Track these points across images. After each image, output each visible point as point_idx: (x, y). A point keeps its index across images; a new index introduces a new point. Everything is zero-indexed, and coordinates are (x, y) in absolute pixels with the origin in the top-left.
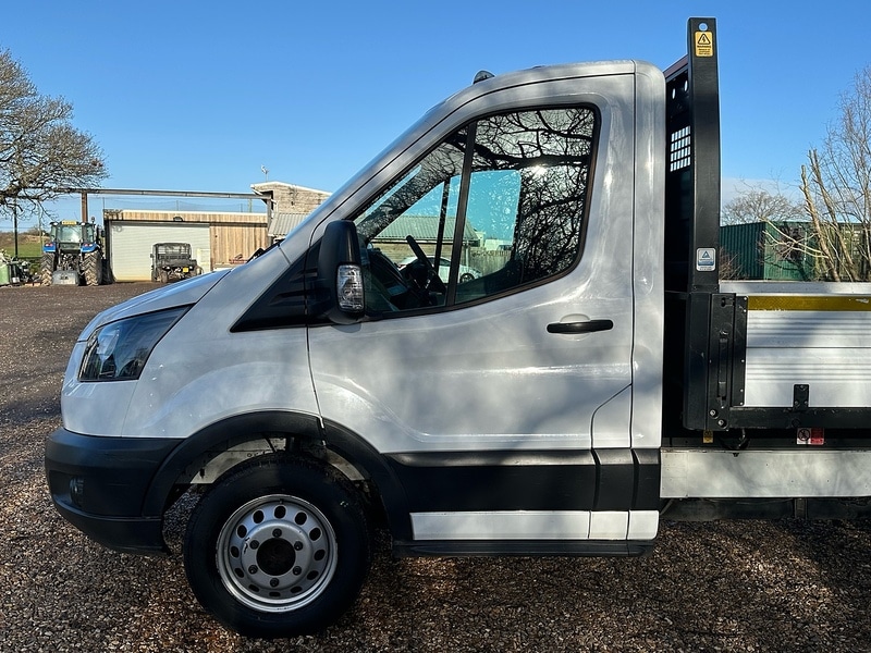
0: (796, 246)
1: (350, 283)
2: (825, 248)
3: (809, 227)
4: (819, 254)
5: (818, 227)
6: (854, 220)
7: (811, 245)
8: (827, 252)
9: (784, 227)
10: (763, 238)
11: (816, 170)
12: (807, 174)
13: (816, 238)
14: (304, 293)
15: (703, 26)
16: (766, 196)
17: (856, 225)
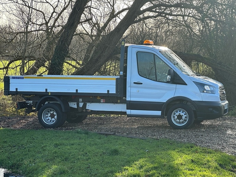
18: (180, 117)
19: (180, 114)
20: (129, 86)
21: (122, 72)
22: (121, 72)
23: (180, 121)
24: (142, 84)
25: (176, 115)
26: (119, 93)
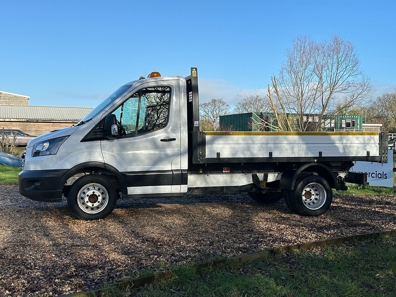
0: (266, 125)
1: (114, 129)
2: (280, 126)
3: (273, 115)
4: (278, 129)
5: (277, 115)
6: (294, 112)
7: (273, 124)
8: (282, 128)
9: (261, 115)
10: (251, 121)
11: (275, 86)
12: (271, 88)
13: (276, 121)
14: (100, 132)
15: (194, 70)
16: (259, 98)
17: (295, 114)
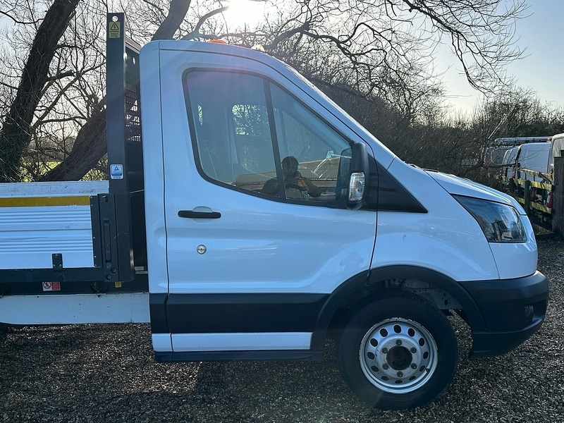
18: (400, 357)
19: (399, 342)
20: (158, 231)
21: (120, 167)
22: (113, 167)
23: (400, 374)
24: (217, 215)
25: (384, 350)
26: (109, 266)
